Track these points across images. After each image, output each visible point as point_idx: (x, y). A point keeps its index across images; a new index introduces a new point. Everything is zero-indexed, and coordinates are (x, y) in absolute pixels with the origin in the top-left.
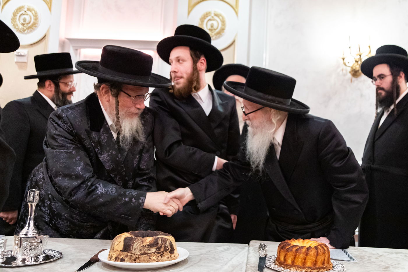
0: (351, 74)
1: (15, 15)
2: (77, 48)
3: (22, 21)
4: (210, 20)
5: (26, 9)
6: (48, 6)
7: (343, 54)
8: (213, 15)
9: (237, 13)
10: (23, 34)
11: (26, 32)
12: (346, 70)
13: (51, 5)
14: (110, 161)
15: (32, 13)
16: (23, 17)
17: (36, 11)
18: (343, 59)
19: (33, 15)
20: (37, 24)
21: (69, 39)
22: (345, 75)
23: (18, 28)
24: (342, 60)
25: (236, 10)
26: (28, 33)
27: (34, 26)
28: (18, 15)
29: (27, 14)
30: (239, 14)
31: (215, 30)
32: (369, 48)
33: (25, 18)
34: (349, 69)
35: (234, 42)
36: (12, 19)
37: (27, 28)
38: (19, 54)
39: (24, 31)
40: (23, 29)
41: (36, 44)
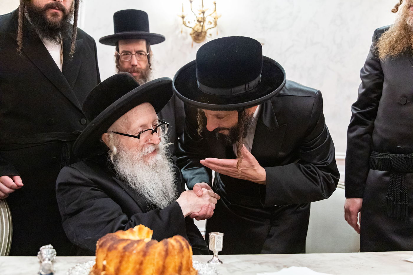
0: (192, 37)
7: (183, 11)
12: (186, 33)
18: (183, 17)
22: (184, 39)
24: (182, 19)
32: (214, 5)
34: (190, 31)
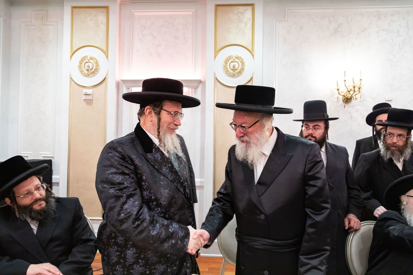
1: (81, 63)
2: (129, 87)
3: (86, 68)
4: (232, 62)
5: (89, 58)
6: (106, 55)
7: (338, 86)
8: (234, 58)
9: (253, 56)
10: (88, 78)
11: (90, 76)
13: (107, 55)
14: (170, 173)
15: (94, 61)
16: (87, 64)
17: (96, 59)
18: (338, 90)
19: (95, 63)
20: (98, 69)
21: (122, 80)
23: (84, 73)
25: (253, 53)
26: (92, 77)
27: (96, 71)
28: (84, 63)
29: (90, 62)
30: (255, 56)
31: (236, 69)
32: (360, 81)
33: (88, 65)
35: (252, 78)
36: (79, 66)
37: (90, 73)
38: (87, 93)
39: (89, 75)
40: (88, 74)
41: (98, 85)
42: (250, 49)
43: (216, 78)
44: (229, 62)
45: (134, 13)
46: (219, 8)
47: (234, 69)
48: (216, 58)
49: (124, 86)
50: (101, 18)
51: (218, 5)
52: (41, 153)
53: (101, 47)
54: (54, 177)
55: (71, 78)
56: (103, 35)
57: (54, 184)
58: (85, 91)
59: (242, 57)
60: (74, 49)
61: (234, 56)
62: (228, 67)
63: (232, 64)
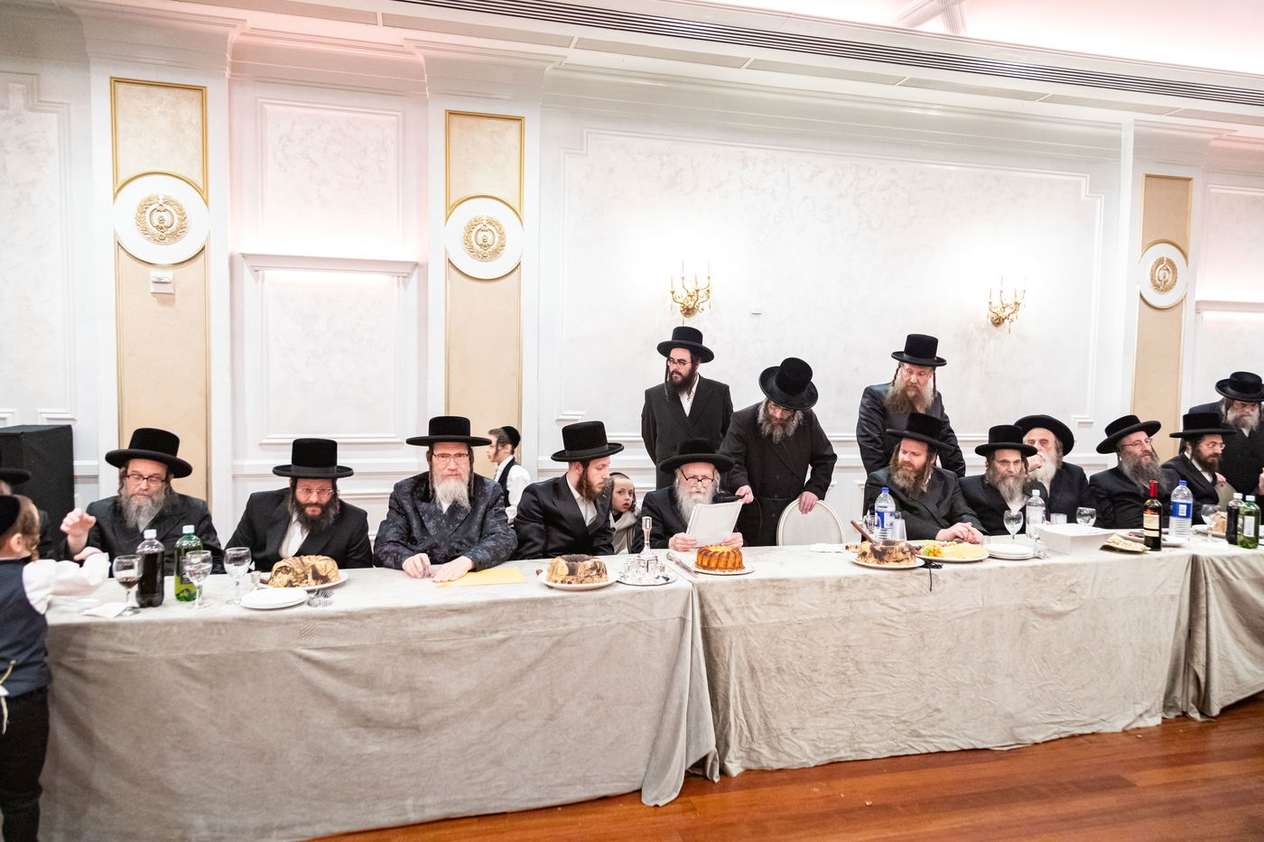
6: (202, 197)
7: (674, 286)
8: (485, 222)
9: (521, 220)
12: (676, 308)
13: (204, 198)
21: (240, 254)
22: (673, 313)
24: (671, 294)
25: (520, 216)
30: (525, 222)
34: (679, 307)
35: (519, 264)
38: (160, 280)
41: (187, 263)
42: (516, 207)
43: (450, 261)
44: (475, 231)
45: (265, 106)
46: (455, 119)
47: (485, 246)
48: (449, 220)
49: (246, 266)
50: (188, 109)
51: (452, 113)
52: (39, 410)
53: (190, 177)
54: (76, 463)
55: (119, 244)
56: (193, 149)
57: (79, 480)
58: (155, 274)
59: (501, 222)
60: (122, 179)
61: (485, 218)
62: (473, 239)
63: (481, 234)
